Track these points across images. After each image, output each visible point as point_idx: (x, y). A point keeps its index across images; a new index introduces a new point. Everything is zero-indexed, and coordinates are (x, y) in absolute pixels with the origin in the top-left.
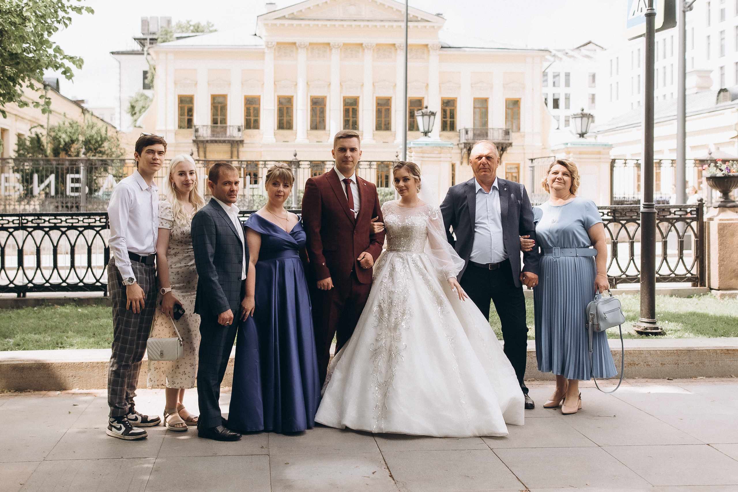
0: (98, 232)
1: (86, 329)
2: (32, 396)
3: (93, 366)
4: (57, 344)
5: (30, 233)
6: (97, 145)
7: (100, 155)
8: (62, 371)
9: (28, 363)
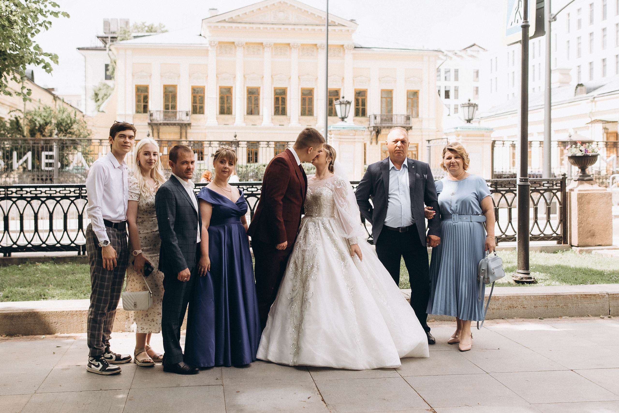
0: (72, 202)
1: (64, 283)
2: (21, 339)
3: (72, 314)
4: (41, 296)
5: (14, 202)
6: (67, 127)
7: (70, 135)
8: (47, 319)
9: (17, 312)
